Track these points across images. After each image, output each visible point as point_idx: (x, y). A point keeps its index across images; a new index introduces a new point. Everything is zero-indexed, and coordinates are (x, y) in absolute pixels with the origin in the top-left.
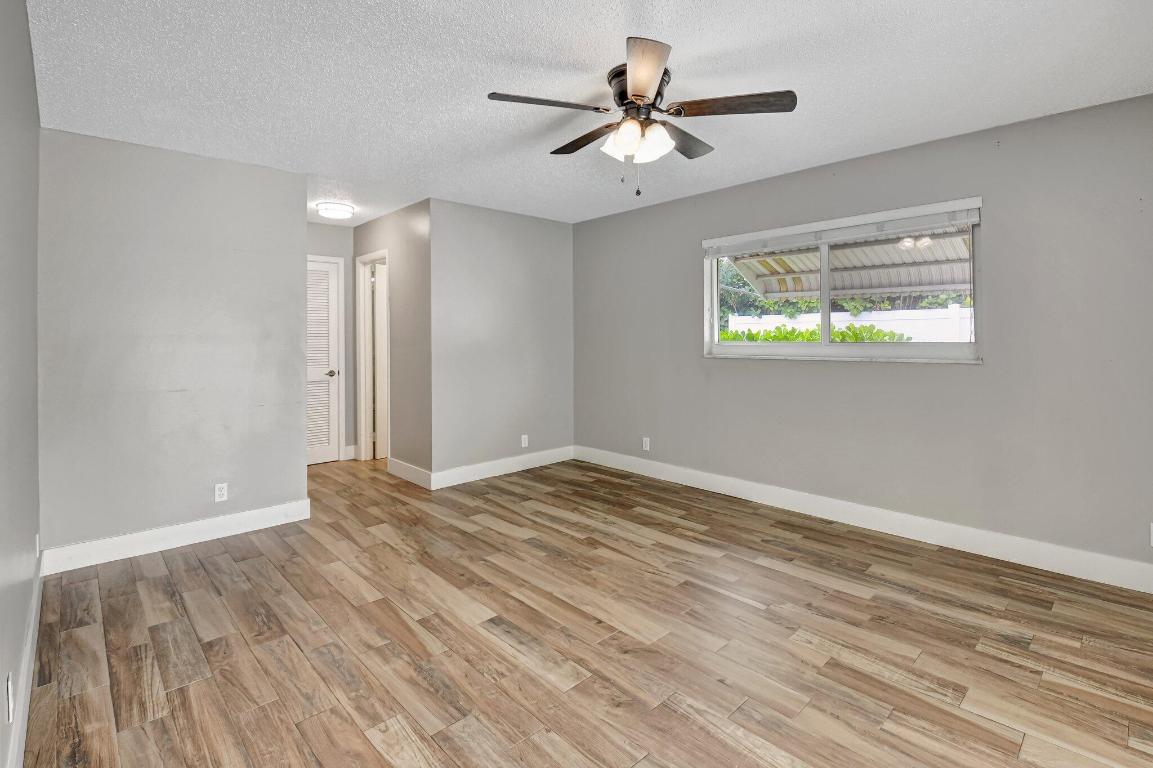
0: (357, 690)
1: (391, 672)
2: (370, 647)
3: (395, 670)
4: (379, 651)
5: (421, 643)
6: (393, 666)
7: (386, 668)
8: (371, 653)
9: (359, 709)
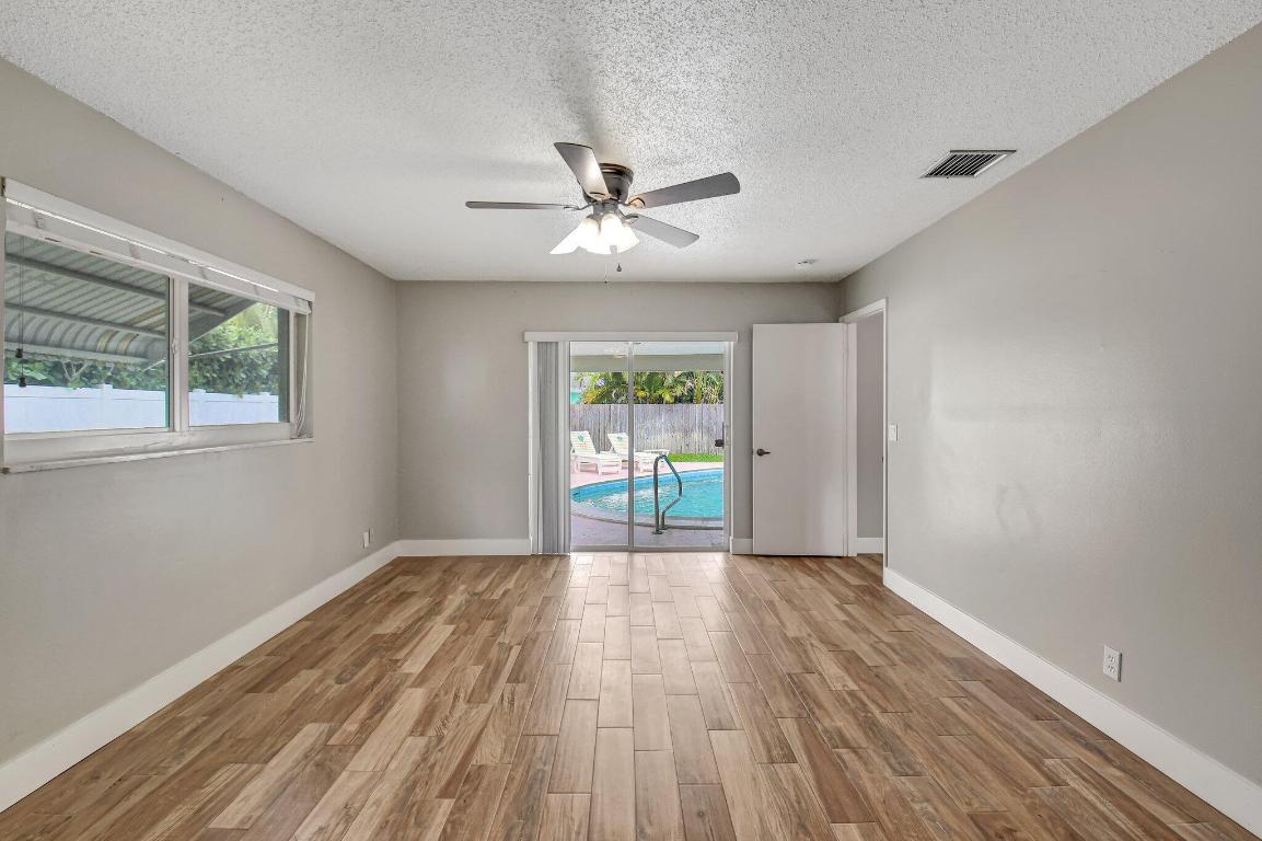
0: (866, 717)
1: (836, 720)
2: (854, 750)
3: (833, 720)
4: (846, 744)
5: (802, 735)
6: (833, 724)
7: (840, 724)
8: (853, 744)
9: (865, 705)
